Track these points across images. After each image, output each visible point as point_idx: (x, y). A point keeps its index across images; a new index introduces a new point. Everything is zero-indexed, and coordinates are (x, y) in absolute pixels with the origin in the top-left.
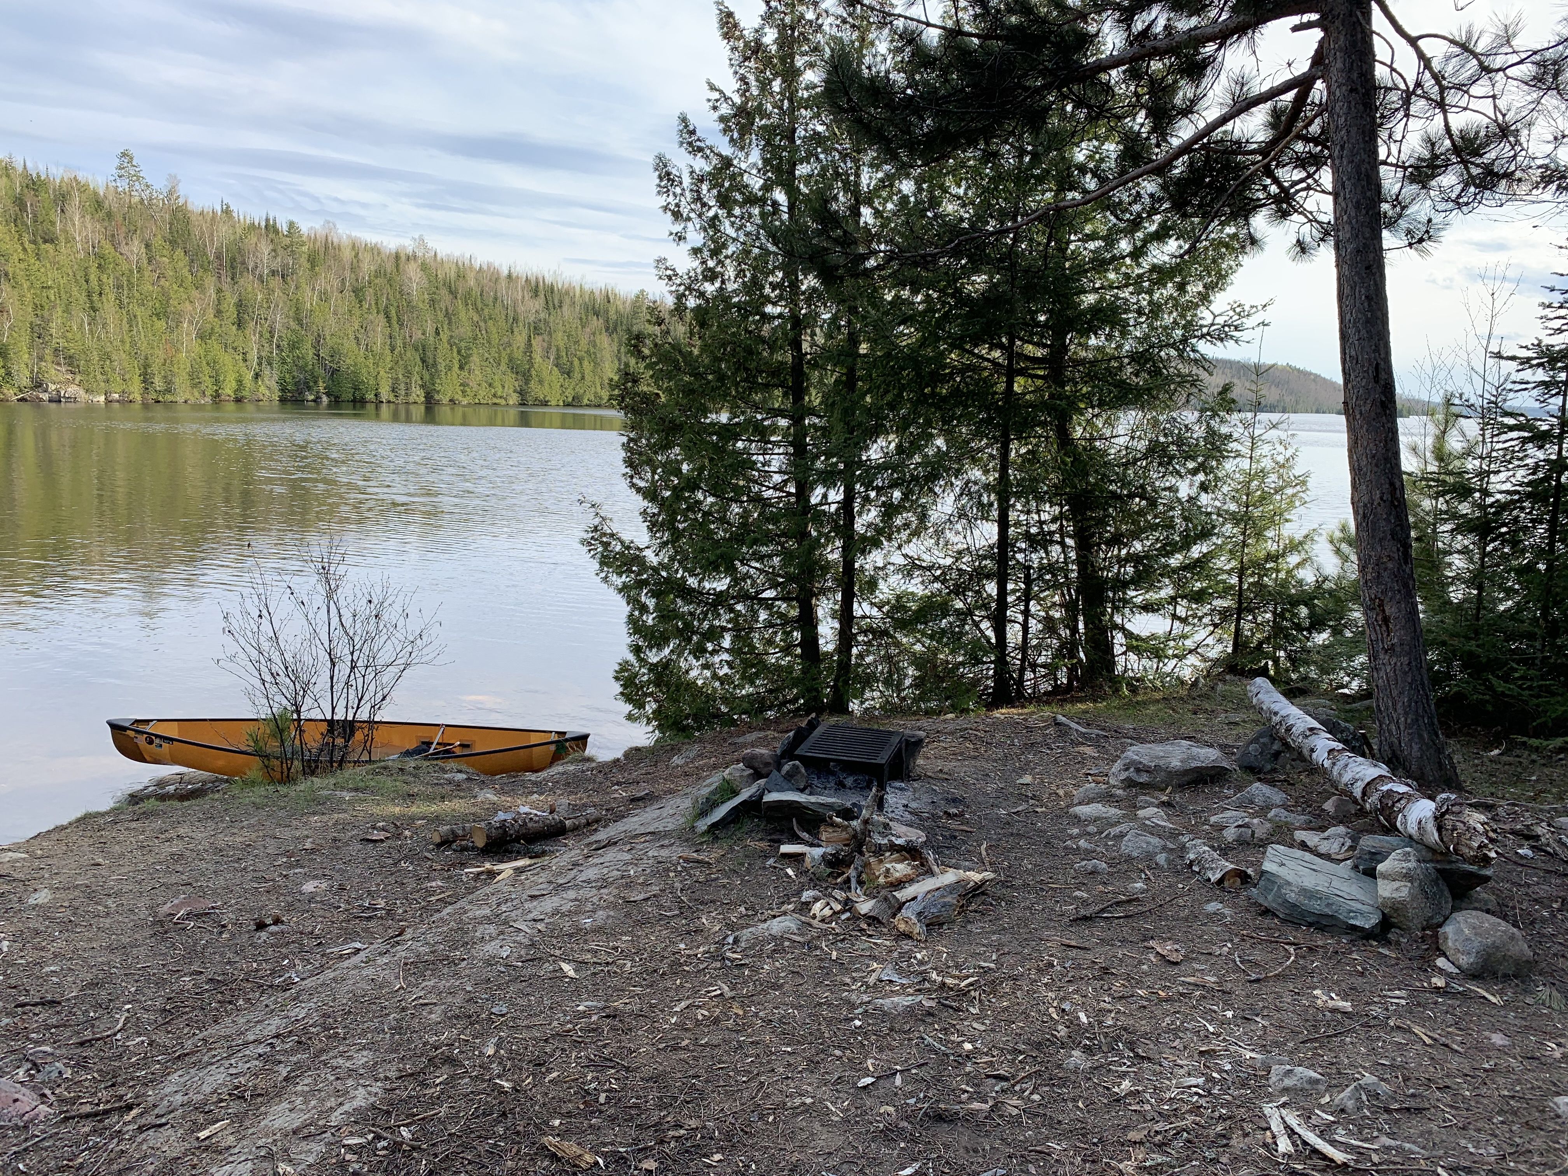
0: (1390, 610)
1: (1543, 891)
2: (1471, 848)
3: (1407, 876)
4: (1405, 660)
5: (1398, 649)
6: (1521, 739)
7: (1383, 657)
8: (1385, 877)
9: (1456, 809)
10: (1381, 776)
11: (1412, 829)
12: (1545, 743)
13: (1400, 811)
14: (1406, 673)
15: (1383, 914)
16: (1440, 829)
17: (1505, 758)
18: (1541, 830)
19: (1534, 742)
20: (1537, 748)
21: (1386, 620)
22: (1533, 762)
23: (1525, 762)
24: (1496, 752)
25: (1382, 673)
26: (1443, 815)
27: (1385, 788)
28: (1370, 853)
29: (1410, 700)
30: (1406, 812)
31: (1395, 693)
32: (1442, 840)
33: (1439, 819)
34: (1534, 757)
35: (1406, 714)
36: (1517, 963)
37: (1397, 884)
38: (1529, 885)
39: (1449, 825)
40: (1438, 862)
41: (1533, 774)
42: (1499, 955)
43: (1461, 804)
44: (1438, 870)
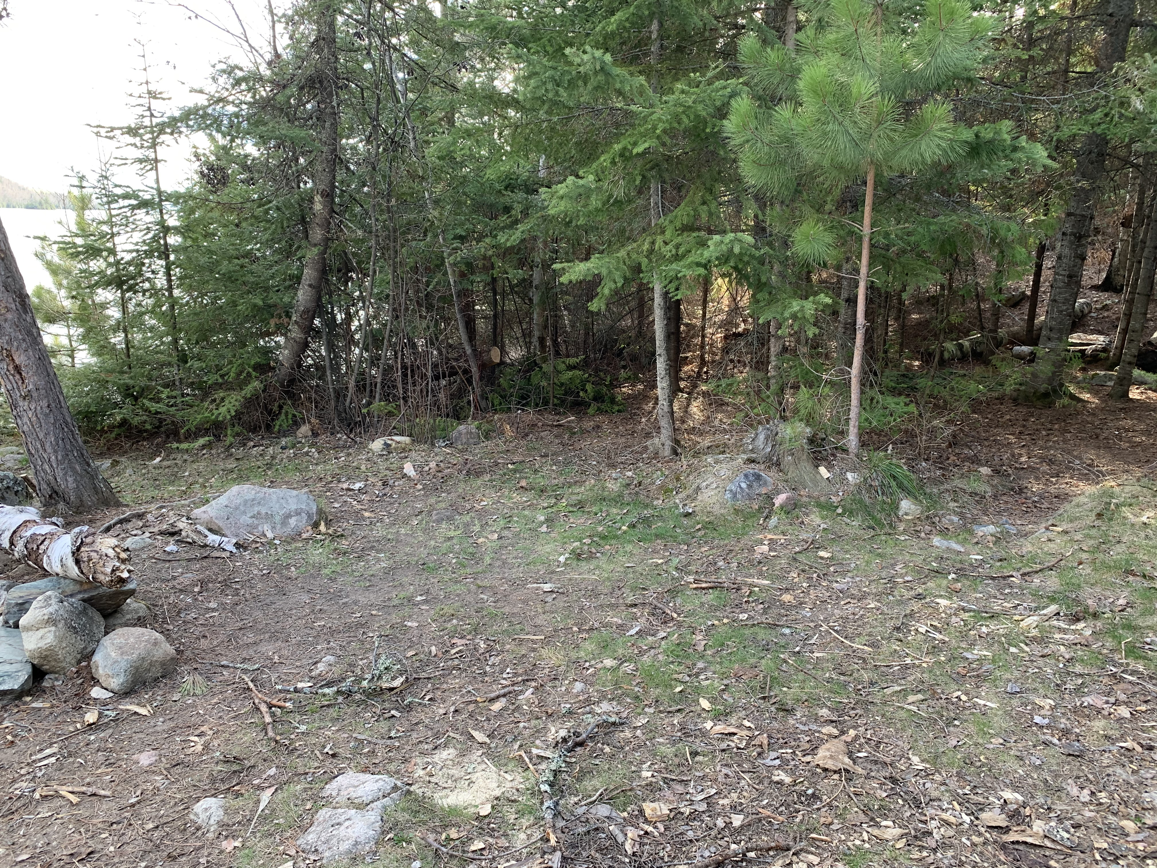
0: (20, 359)
1: (187, 579)
2: (106, 574)
3: (51, 621)
4: (44, 403)
5: (35, 394)
6: (175, 445)
7: (23, 404)
8: (28, 629)
9: (89, 540)
10: (26, 522)
11: (57, 568)
12: (192, 445)
13: (44, 552)
14: (46, 415)
15: (34, 666)
16: (78, 562)
17: (165, 463)
18: (182, 524)
19: (184, 446)
20: (187, 450)
21: (17, 369)
22: (185, 461)
23: (179, 462)
24: (158, 459)
25: (25, 419)
26: (78, 549)
27: (28, 534)
28: (17, 604)
29: (56, 439)
30: (49, 552)
31: (41, 435)
32: (82, 572)
33: (76, 553)
34: (186, 457)
35: (55, 452)
36: (163, 664)
37: (42, 632)
38: (174, 578)
39: (84, 556)
40: (85, 591)
41: (185, 471)
42: (146, 664)
43: (94, 534)
44: (84, 600)
